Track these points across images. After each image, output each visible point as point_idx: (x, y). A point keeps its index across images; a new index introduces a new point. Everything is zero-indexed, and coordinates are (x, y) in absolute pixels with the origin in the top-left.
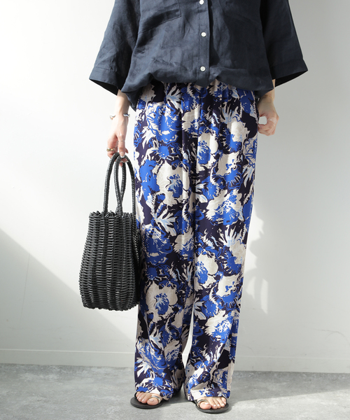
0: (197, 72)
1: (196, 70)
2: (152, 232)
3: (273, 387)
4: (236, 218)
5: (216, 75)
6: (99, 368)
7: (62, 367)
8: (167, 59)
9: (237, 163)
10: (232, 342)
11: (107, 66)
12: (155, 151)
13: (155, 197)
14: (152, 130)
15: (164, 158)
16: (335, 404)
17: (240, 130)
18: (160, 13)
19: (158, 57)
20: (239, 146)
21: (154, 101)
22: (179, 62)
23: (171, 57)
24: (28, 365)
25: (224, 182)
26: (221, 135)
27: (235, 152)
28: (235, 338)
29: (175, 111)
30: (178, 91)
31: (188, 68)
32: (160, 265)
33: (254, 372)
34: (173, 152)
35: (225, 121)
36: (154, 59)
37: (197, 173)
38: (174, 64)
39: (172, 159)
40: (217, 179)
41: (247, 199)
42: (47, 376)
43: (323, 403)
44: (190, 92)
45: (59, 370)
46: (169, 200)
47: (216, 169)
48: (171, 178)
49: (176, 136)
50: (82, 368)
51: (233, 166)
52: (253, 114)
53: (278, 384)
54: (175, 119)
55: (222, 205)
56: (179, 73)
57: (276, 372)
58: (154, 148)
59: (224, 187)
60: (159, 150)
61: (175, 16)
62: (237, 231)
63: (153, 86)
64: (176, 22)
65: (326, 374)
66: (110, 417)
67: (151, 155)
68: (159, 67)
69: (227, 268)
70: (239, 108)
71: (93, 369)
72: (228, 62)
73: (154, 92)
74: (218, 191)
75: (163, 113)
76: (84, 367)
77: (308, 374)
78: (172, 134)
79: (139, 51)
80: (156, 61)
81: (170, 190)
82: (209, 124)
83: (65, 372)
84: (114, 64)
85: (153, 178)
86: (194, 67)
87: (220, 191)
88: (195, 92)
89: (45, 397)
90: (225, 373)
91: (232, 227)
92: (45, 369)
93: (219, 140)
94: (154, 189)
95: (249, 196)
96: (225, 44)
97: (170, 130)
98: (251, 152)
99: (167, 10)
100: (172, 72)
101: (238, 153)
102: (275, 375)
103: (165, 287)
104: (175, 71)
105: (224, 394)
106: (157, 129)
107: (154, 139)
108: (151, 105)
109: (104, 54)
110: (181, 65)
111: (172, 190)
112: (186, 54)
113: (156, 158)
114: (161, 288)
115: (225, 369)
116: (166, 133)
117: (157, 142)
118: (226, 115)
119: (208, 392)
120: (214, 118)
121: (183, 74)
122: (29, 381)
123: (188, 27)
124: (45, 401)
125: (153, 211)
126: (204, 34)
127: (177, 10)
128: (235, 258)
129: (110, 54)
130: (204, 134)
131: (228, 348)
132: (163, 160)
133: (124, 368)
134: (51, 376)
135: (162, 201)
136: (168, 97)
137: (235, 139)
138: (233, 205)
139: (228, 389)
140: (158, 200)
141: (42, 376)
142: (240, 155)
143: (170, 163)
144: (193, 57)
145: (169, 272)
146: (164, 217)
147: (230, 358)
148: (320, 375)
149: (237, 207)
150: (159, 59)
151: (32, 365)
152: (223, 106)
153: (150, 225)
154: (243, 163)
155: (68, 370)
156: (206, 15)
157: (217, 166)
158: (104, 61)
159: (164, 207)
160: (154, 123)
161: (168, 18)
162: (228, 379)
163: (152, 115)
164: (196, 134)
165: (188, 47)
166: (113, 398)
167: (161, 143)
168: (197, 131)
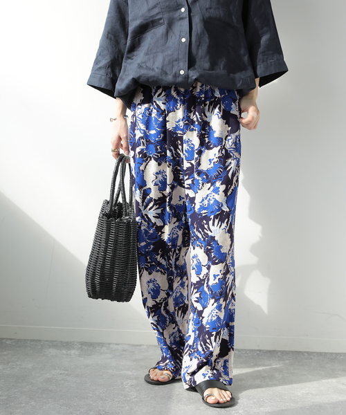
0: (177, 75)
1: (176, 73)
2: (141, 224)
3: (277, 364)
4: (220, 209)
5: (194, 78)
6: (117, 344)
7: (83, 344)
8: (149, 64)
9: (219, 157)
10: (230, 331)
11: (102, 72)
12: (142, 150)
13: (142, 192)
14: (140, 130)
15: (151, 156)
17: (221, 126)
18: (145, 22)
19: (142, 63)
21: (143, 102)
22: (160, 67)
23: (154, 63)
24: (52, 341)
25: (207, 176)
26: (203, 132)
28: (233, 327)
29: (161, 112)
30: (163, 94)
31: (168, 72)
32: (147, 252)
33: (260, 351)
34: (159, 150)
35: (207, 120)
36: (139, 64)
38: (156, 69)
39: (158, 156)
40: (199, 173)
41: (231, 190)
42: (69, 352)
44: (174, 94)
45: (80, 346)
46: (154, 194)
47: (199, 164)
48: (157, 173)
49: (162, 135)
50: (101, 344)
51: (216, 160)
52: (234, 111)
53: (281, 362)
54: (161, 119)
55: (206, 198)
56: (160, 77)
57: (279, 351)
58: (141, 147)
59: (207, 181)
60: (147, 149)
61: (160, 24)
63: (142, 89)
64: (160, 30)
65: (326, 353)
66: (127, 390)
67: (139, 153)
68: (143, 72)
69: (214, 257)
70: (220, 107)
71: (111, 346)
72: (207, 65)
73: (142, 94)
74: (201, 185)
75: (150, 114)
76: (103, 343)
77: (309, 353)
78: (159, 133)
79: (129, 58)
80: (140, 67)
81: (156, 184)
82: (192, 122)
83: (86, 348)
84: (110, 70)
86: (174, 71)
87: (203, 184)
88: (178, 93)
89: (67, 371)
90: (226, 361)
91: (216, 217)
92: (67, 345)
93: (202, 137)
95: (232, 188)
96: (204, 48)
97: (156, 130)
98: (234, 146)
99: (151, 19)
100: (154, 77)
101: (219, 147)
102: (279, 354)
103: (154, 273)
104: (156, 76)
106: (145, 129)
107: (142, 138)
108: (140, 107)
109: (100, 61)
110: (162, 69)
111: (157, 185)
112: (167, 59)
113: (145, 157)
114: (150, 274)
116: (153, 132)
117: (144, 141)
119: (210, 375)
121: (164, 78)
122: (52, 356)
123: (170, 34)
124: (67, 375)
125: (141, 204)
126: (184, 40)
127: (161, 19)
128: (221, 247)
129: (105, 61)
130: (188, 132)
131: (227, 338)
132: (150, 157)
133: (140, 345)
134: (73, 352)
135: (149, 195)
136: (155, 98)
137: (216, 135)
139: (230, 377)
140: (145, 194)
141: (64, 352)
142: (221, 149)
143: (156, 160)
144: (173, 62)
145: (156, 259)
146: (150, 209)
147: (230, 347)
148: (320, 354)
149: (220, 198)
150: (143, 65)
151: (55, 341)
152: (205, 105)
153: (140, 217)
154: (225, 156)
155: (89, 347)
156: (186, 21)
157: (199, 161)
158: (100, 68)
159: (151, 200)
160: (142, 123)
161: (153, 26)
162: (230, 367)
163: (140, 116)
164: (181, 132)
165: (169, 52)
166: (129, 373)
167: (148, 142)
168: (182, 130)
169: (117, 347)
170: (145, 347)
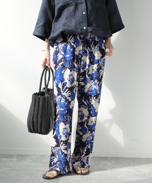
0: (82, 29)
1: (82, 28)
2: (61, 99)
3: (108, 163)
4: (96, 92)
6: (34, 155)
7: (18, 155)
8: (69, 24)
9: (97, 69)
10: (91, 144)
11: (40, 28)
12: (63, 64)
13: (62, 84)
14: (62, 54)
15: (67, 67)
16: (135, 171)
17: (98, 54)
19: (65, 23)
20: (98, 61)
21: (62, 42)
22: (74, 25)
24: (4, 155)
25: (92, 77)
26: (90, 57)
27: (96, 64)
28: (93, 143)
29: (72, 46)
30: (73, 38)
31: (78, 28)
33: (100, 157)
34: (71, 64)
35: (92, 51)
36: (63, 24)
37: (81, 73)
38: (72, 26)
39: (70, 67)
40: (89, 75)
41: (100, 84)
42: (12, 159)
43: (130, 171)
44: (78, 38)
45: (17, 157)
46: (68, 85)
47: (89, 71)
48: (70, 75)
49: (72, 57)
50: (27, 156)
51: (95, 70)
52: (103, 48)
53: (110, 163)
54: (72, 50)
55: (91, 87)
57: (109, 157)
58: (63, 62)
59: (92, 79)
60: (65, 63)
61: (71, 5)
62: (97, 98)
63: (62, 36)
65: (131, 158)
66: (39, 177)
67: (61, 65)
68: (66, 28)
69: (92, 114)
70: (98, 45)
71: (31, 156)
72: (94, 25)
73: (62, 38)
75: (66, 48)
76: (28, 155)
77: (123, 158)
78: (70, 56)
80: (64, 25)
81: (69, 80)
82: (86, 52)
83: (20, 157)
85: (62, 75)
86: (81, 27)
87: (90, 81)
88: (80, 38)
89: (11, 168)
90: (88, 158)
91: (94, 96)
92: (11, 156)
93: (90, 59)
94: (62, 80)
95: (101, 83)
97: (69, 55)
98: (103, 64)
99: (67, 3)
100: (72, 30)
101: (97, 64)
102: (109, 158)
104: (73, 29)
105: (87, 166)
106: (64, 54)
107: (63, 58)
108: (61, 44)
109: (39, 23)
110: (75, 26)
111: (70, 81)
112: (77, 22)
113: (64, 67)
115: (88, 156)
116: (68, 56)
117: (64, 60)
118: (93, 48)
119: (80, 166)
120: (88, 49)
122: (4, 161)
123: (77, 10)
124: (11, 170)
125: (61, 90)
126: (84, 13)
127: (72, 3)
128: (95, 109)
129: (41, 24)
130: (84, 56)
131: (89, 147)
132: (66, 68)
133: (45, 156)
134: (14, 159)
136: (68, 41)
137: (96, 58)
138: (95, 87)
139: (89, 165)
140: (64, 85)
141: (10, 159)
142: (98, 65)
143: (69, 69)
144: (80, 23)
146: (66, 93)
147: (90, 151)
148: (128, 158)
149: (97, 87)
150: (65, 24)
151: (6, 154)
153: (60, 96)
154: (100, 68)
155: (21, 157)
156: (84, 5)
157: (89, 70)
160: (63, 51)
161: (68, 6)
162: (89, 160)
163: (62, 48)
164: (81, 56)
165: (78, 18)
166: (40, 169)
167: (66, 60)
168: (81, 55)
169: (34, 156)
170: (47, 156)
